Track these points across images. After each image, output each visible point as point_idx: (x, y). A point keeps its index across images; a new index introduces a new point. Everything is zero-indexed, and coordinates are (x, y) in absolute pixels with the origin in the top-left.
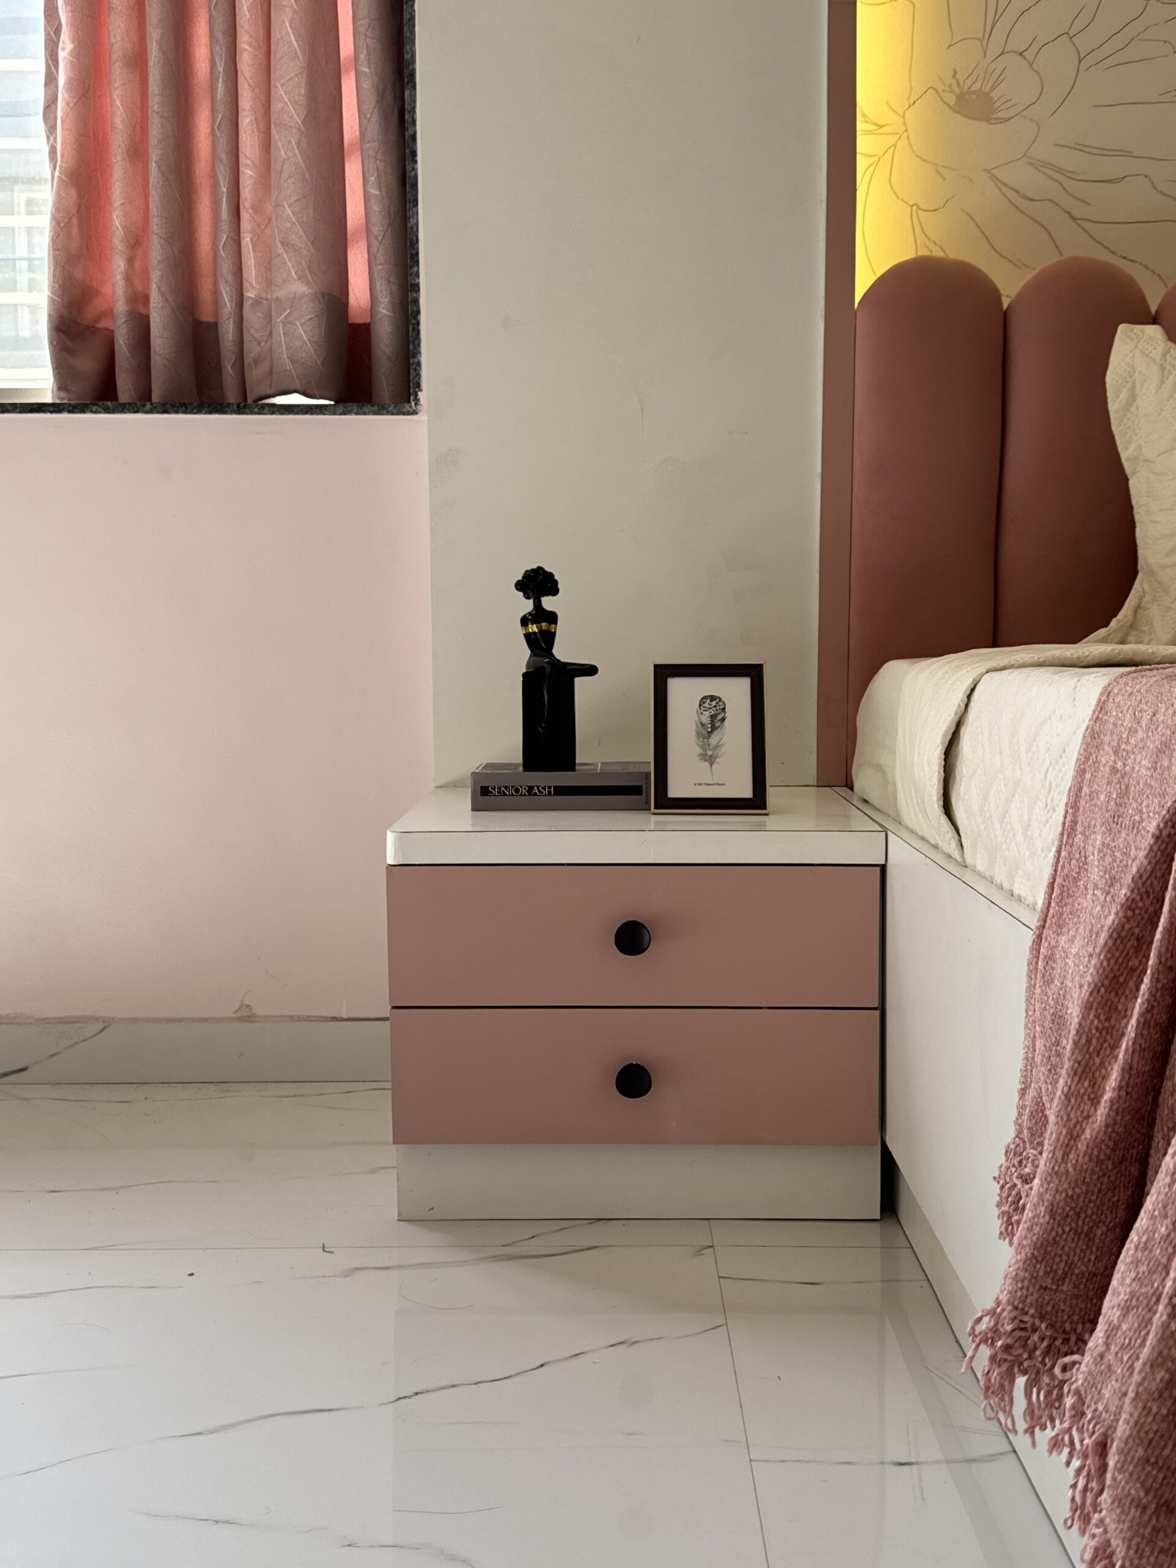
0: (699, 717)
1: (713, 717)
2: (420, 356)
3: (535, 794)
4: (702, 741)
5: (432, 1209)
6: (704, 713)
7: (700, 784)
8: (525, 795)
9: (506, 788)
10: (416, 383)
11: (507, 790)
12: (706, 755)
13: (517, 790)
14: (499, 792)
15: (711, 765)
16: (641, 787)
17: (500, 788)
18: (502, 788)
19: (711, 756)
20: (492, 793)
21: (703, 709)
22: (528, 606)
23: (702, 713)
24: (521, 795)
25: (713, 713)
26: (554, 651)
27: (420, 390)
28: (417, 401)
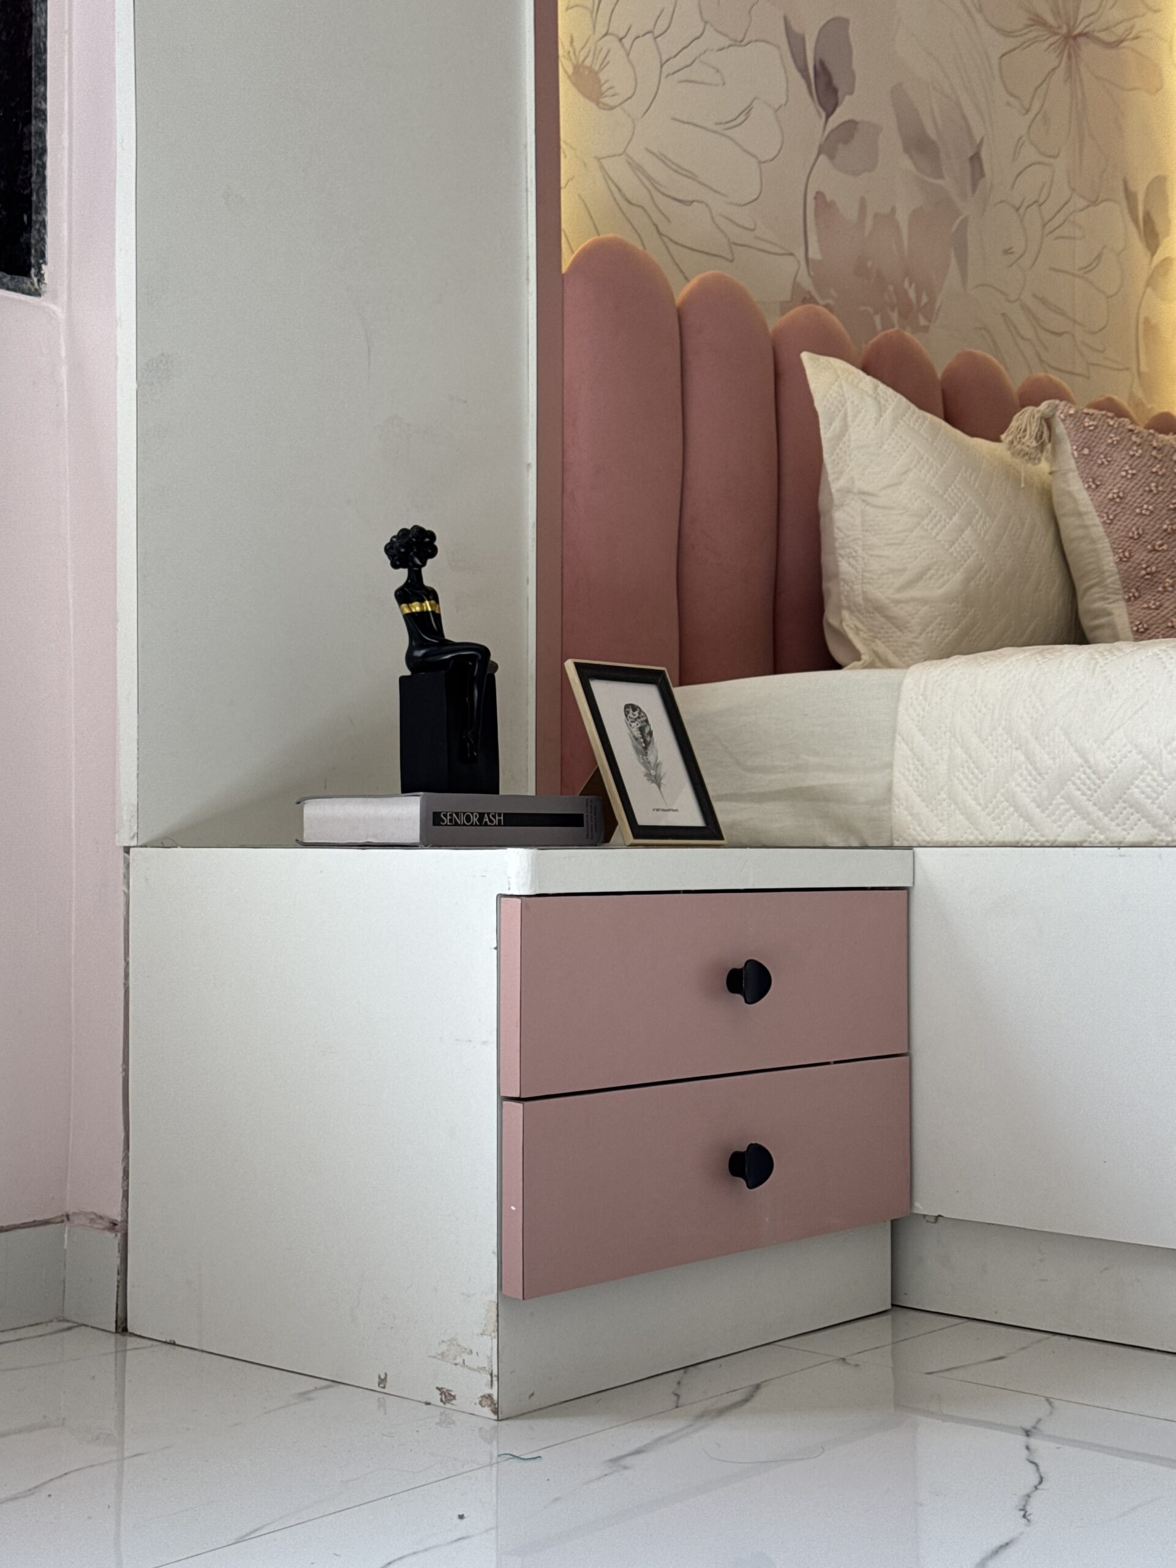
0: (629, 729)
1: (641, 729)
2: (46, 213)
3: (486, 824)
4: (643, 759)
7: (658, 810)
8: (476, 825)
9: (457, 814)
10: (39, 250)
11: (458, 818)
12: (650, 774)
13: (468, 819)
14: (451, 821)
15: (659, 786)
16: (581, 816)
17: (451, 815)
18: (454, 815)
19: (655, 776)
20: (443, 821)
21: (630, 720)
23: (631, 725)
24: (472, 825)
25: (640, 725)
27: (45, 263)
28: (40, 277)
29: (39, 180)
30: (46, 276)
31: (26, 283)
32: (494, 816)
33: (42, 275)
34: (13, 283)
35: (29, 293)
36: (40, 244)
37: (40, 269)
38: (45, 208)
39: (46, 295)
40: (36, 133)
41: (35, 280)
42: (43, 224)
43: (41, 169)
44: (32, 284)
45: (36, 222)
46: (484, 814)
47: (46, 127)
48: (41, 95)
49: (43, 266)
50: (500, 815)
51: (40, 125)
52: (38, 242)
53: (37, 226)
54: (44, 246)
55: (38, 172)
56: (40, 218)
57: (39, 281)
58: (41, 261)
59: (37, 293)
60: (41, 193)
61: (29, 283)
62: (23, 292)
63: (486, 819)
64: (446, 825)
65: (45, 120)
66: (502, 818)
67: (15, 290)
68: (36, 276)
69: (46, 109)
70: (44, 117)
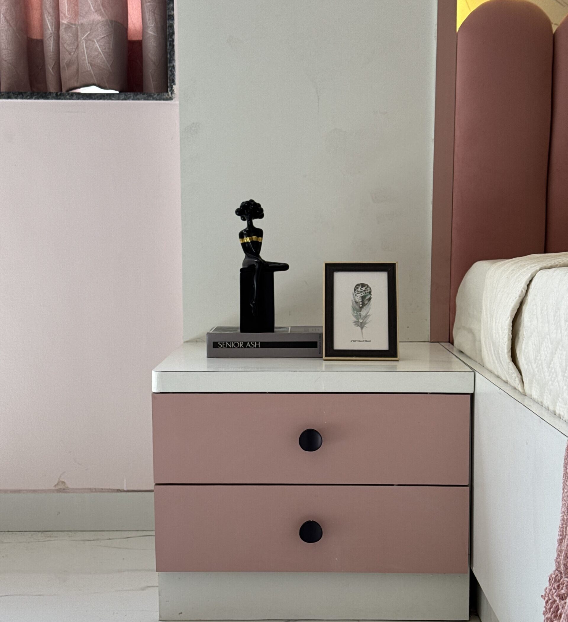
0: (354, 297)
1: (363, 298)
2: (175, 62)
3: (248, 347)
4: (356, 313)
5: (181, 613)
6: (358, 295)
7: (355, 341)
8: (242, 347)
9: (229, 343)
10: (171, 79)
11: (230, 345)
12: (358, 322)
13: (236, 345)
14: (225, 346)
15: (362, 328)
16: (316, 342)
17: (225, 343)
18: (227, 343)
19: (362, 323)
20: (220, 346)
21: (356, 292)
22: (244, 225)
23: (356, 295)
24: (239, 347)
25: (363, 295)
26: (261, 254)
27: (175, 84)
28: (172, 91)
29: (171, 47)
30: (175, 90)
31: (166, 95)
32: (254, 343)
33: (173, 90)
34: (159, 97)
35: (167, 99)
36: (172, 77)
37: (172, 87)
38: (174, 60)
39: (175, 99)
40: (169, 26)
41: (170, 93)
42: (173, 67)
43: (171, 43)
44: (168, 95)
45: (170, 67)
46: (247, 342)
47: (174, 22)
48: (171, 8)
49: (174, 86)
50: (257, 343)
51: (171, 22)
52: (171, 76)
53: (170, 69)
54: (174, 77)
55: (170, 44)
56: (171, 65)
57: (171, 93)
58: (172, 84)
59: (171, 99)
60: (172, 53)
61: (166, 96)
62: (164, 100)
63: (248, 344)
64: (222, 348)
65: (173, 19)
66: (259, 344)
67: (160, 100)
68: (170, 91)
69: (174, 14)
70: (172, 18)
